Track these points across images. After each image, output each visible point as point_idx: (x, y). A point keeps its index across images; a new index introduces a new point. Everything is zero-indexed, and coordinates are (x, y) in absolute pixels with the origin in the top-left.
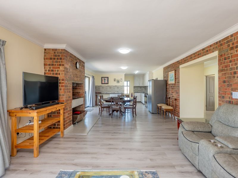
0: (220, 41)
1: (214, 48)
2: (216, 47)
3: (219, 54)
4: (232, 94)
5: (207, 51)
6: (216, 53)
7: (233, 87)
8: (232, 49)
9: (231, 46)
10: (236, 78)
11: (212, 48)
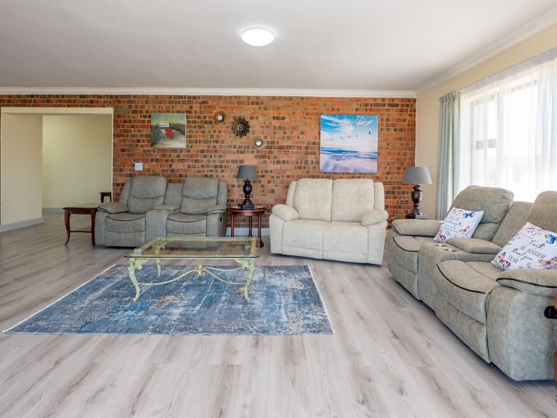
0: (117, 96)
1: (105, 102)
2: (110, 102)
3: (114, 113)
4: (134, 165)
5: (92, 102)
6: (109, 111)
7: (135, 157)
8: (135, 112)
9: (133, 108)
10: (139, 147)
11: (102, 100)
